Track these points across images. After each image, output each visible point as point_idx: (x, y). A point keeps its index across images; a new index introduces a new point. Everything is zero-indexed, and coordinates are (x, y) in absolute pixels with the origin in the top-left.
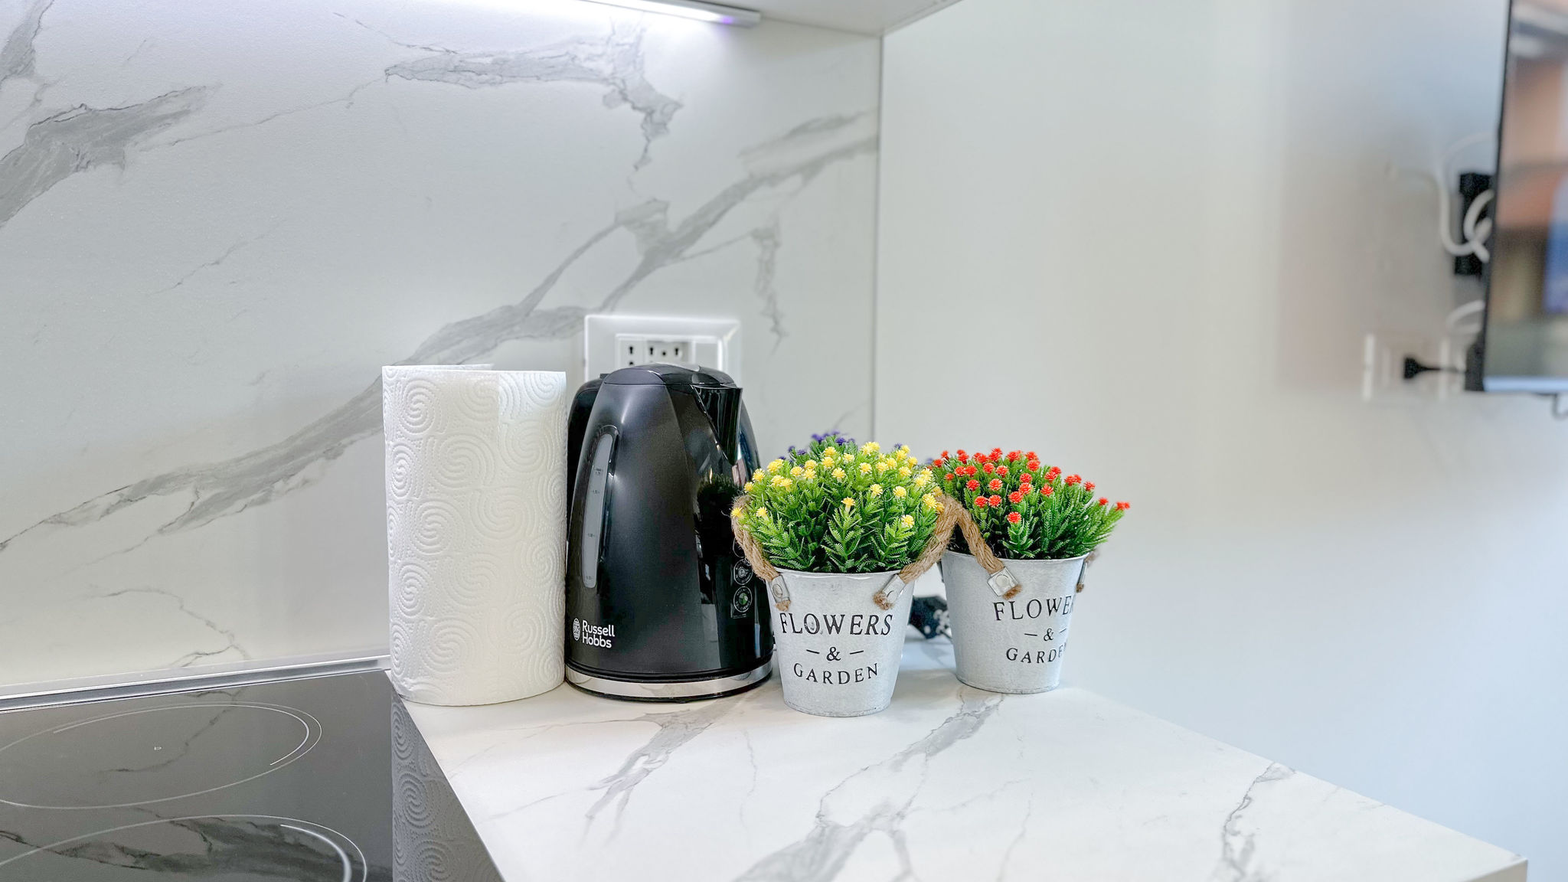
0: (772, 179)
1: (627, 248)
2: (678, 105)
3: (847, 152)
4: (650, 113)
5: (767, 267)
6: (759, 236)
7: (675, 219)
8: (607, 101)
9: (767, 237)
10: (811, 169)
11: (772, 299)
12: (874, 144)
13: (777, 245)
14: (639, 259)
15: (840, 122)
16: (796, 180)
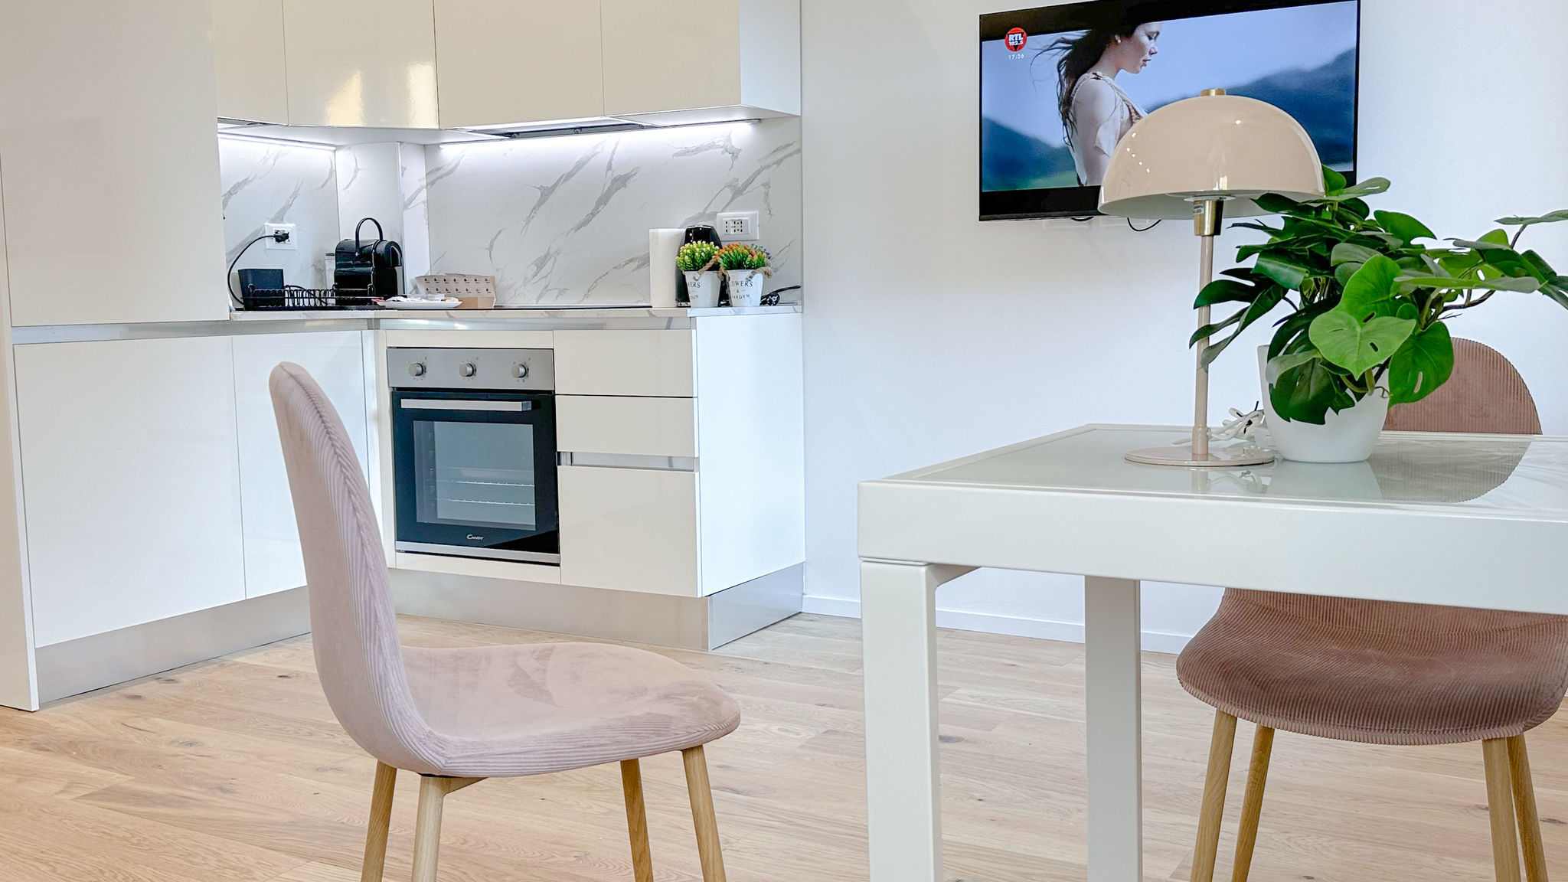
0: (768, 167)
1: (728, 194)
2: (741, 150)
3: (791, 155)
4: (733, 154)
5: (767, 194)
6: (764, 185)
7: (740, 183)
8: (723, 153)
9: (766, 185)
10: (779, 162)
11: (768, 205)
12: (799, 151)
13: (769, 187)
14: (731, 196)
15: (788, 145)
16: (775, 166)
